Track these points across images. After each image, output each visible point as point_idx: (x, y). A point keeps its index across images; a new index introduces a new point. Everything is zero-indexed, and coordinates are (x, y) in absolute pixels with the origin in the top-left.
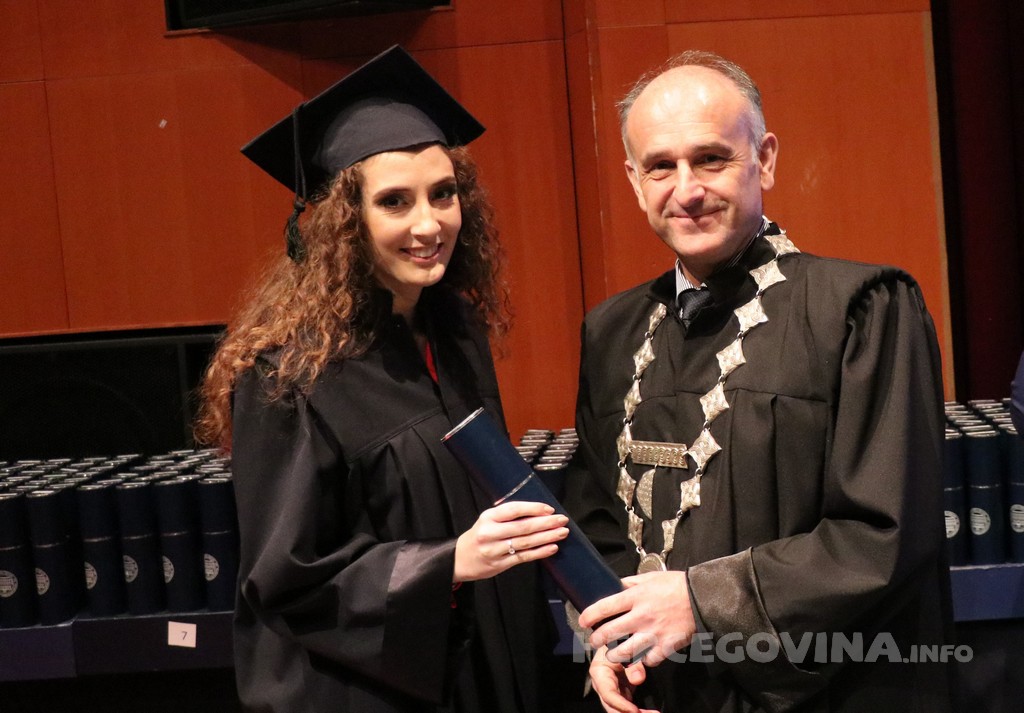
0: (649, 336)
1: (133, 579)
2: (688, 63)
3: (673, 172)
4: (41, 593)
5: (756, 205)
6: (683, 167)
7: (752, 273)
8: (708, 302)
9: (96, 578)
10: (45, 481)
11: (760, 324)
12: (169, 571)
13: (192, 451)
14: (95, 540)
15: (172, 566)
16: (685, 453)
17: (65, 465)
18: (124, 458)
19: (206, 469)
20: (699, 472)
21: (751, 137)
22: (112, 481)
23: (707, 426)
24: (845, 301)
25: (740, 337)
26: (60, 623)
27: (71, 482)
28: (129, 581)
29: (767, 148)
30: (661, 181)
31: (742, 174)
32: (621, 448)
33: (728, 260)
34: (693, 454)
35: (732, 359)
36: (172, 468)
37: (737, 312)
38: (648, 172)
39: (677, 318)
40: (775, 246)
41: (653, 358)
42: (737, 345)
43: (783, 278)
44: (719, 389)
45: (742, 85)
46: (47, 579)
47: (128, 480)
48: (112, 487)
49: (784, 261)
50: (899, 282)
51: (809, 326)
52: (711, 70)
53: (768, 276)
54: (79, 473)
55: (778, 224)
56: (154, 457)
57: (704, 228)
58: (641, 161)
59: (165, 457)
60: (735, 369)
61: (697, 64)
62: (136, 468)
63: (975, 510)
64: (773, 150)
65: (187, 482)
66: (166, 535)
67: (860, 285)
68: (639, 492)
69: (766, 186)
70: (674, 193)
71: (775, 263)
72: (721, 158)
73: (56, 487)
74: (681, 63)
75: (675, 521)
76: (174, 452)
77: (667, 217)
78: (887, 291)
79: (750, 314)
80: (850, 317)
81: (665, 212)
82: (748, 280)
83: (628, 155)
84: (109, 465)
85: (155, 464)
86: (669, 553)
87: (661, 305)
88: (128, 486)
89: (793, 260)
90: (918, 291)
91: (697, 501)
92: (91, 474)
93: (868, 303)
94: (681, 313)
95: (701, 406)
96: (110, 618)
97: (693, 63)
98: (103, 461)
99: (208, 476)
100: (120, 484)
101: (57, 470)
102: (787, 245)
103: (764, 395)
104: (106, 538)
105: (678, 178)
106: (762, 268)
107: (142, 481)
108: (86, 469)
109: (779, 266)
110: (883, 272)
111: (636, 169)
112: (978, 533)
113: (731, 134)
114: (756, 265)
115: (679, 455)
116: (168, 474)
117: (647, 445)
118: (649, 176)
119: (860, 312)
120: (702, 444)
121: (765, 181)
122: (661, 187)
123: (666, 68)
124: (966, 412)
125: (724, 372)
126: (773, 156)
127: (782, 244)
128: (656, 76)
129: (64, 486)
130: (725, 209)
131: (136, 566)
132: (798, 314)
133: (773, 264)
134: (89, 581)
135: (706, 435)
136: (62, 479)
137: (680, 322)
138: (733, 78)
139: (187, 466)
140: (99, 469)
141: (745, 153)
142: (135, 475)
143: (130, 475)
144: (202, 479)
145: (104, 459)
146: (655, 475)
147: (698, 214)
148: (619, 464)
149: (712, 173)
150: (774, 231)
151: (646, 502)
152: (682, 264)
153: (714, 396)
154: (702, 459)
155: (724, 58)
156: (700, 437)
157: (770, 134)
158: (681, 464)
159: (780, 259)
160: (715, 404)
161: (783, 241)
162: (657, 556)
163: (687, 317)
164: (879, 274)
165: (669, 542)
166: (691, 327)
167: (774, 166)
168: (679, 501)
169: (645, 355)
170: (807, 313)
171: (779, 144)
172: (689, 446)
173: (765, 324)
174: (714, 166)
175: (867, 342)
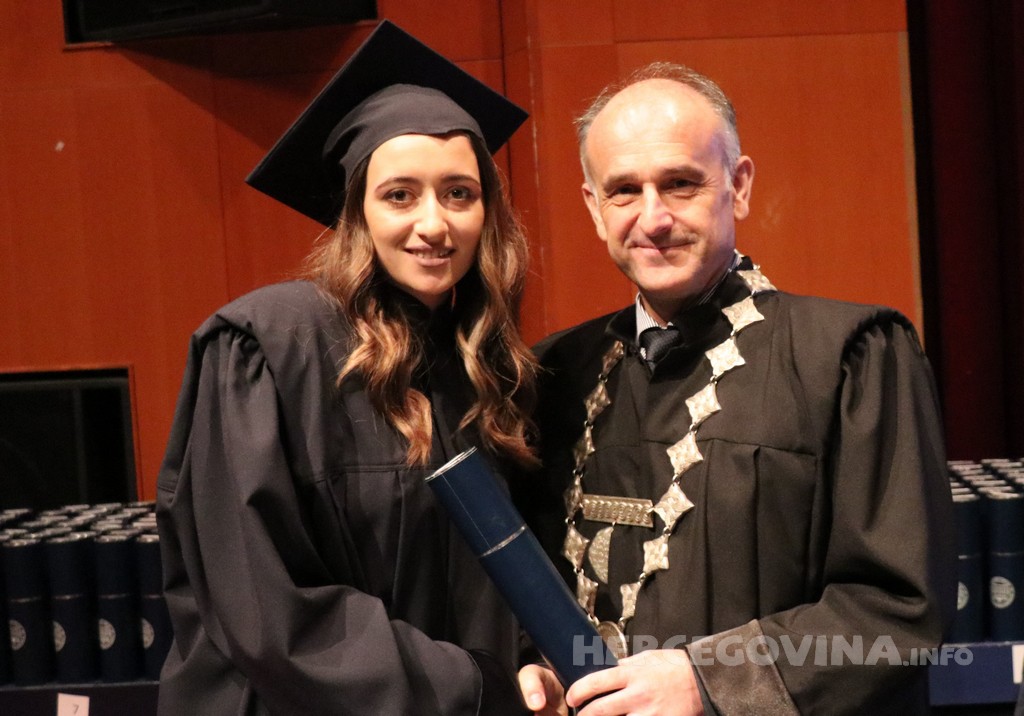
0: (603, 378)
2: (656, 77)
3: (637, 197)
5: (729, 237)
6: (650, 192)
8: (678, 341)
11: (736, 368)
12: (60, 638)
13: (87, 506)
15: (63, 633)
16: (650, 511)
18: (12, 513)
19: (103, 526)
20: (667, 532)
21: (725, 160)
23: (676, 481)
24: (839, 344)
25: (713, 381)
29: (743, 173)
30: (625, 208)
31: (715, 202)
32: (570, 503)
34: (659, 510)
36: (65, 524)
37: (709, 354)
38: (610, 197)
39: (639, 358)
40: (749, 282)
41: (609, 402)
42: (709, 391)
43: (761, 317)
44: (690, 439)
45: (715, 101)
47: (16, 537)
50: (894, 324)
51: (796, 370)
52: (682, 85)
53: (743, 314)
55: (752, 259)
56: (45, 512)
57: (672, 260)
58: (603, 185)
59: (57, 512)
60: (709, 417)
61: (666, 77)
62: (26, 524)
64: (749, 175)
65: (82, 541)
66: (57, 598)
67: (856, 326)
68: (592, 552)
69: (740, 216)
70: (639, 221)
71: (751, 301)
72: (692, 184)
74: (648, 76)
75: (638, 585)
76: (68, 507)
77: (630, 247)
78: (882, 335)
79: (724, 357)
80: (845, 362)
81: (628, 242)
83: (587, 178)
85: (46, 520)
86: (628, 620)
87: (618, 343)
88: (16, 543)
89: (770, 298)
90: (915, 334)
91: (664, 563)
93: (865, 348)
94: (643, 352)
95: (668, 458)
97: (661, 76)
99: (105, 533)
100: (8, 541)
102: (762, 281)
103: (746, 446)
105: (643, 204)
106: (736, 306)
107: (30, 538)
109: (757, 305)
110: (879, 313)
111: (595, 192)
113: (704, 156)
114: (729, 303)
115: (643, 512)
117: (604, 500)
118: (610, 201)
120: (671, 501)
121: (739, 209)
122: (622, 215)
123: (630, 81)
125: (696, 420)
126: (748, 181)
127: (757, 280)
128: (618, 90)
130: (694, 242)
131: (23, 632)
132: (781, 355)
133: (749, 301)
135: (675, 490)
137: (643, 363)
138: (706, 94)
141: (719, 179)
142: (24, 531)
143: (18, 531)
144: (98, 537)
146: (612, 534)
147: (665, 245)
148: (567, 521)
149: (682, 201)
150: (747, 265)
151: (600, 564)
152: (643, 299)
153: (685, 447)
154: (672, 517)
155: (696, 70)
156: (669, 492)
157: (745, 158)
158: (645, 522)
159: (756, 297)
160: (686, 456)
161: (757, 277)
162: (615, 625)
163: (650, 358)
164: (874, 314)
165: (629, 609)
166: (656, 369)
167: (749, 193)
168: (642, 563)
169: (598, 399)
170: (793, 357)
171: (756, 168)
172: (655, 502)
173: (742, 366)
174: (683, 192)
175: (863, 390)
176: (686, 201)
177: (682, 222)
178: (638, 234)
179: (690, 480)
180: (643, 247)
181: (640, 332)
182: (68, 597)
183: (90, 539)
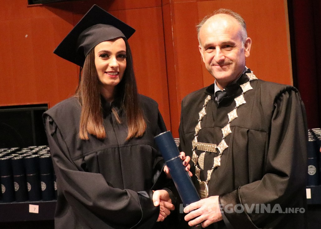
0: (204, 106)
1: (17, 190)
2: (221, 13)
3: (214, 50)
5: (243, 62)
6: (218, 49)
7: (241, 86)
8: (226, 95)
9: (5, 189)
11: (243, 104)
12: (29, 187)
13: (36, 146)
14: (5, 177)
16: (216, 147)
18: (13, 149)
19: (41, 153)
20: (220, 154)
21: (242, 39)
22: (10, 157)
23: (224, 139)
24: (273, 97)
25: (236, 108)
28: (16, 190)
29: (248, 43)
30: (210, 53)
31: (238, 52)
32: (193, 145)
33: (233, 81)
34: (218, 147)
35: (233, 115)
36: (30, 152)
37: (235, 99)
38: (206, 50)
40: (249, 77)
41: (206, 114)
42: (235, 111)
43: (252, 88)
44: (228, 126)
45: (239, 21)
47: (15, 156)
48: (10, 159)
49: (252, 82)
50: (292, 91)
51: (261, 105)
52: (229, 16)
53: (246, 87)
56: (23, 149)
57: (224, 70)
58: (204, 46)
59: (27, 148)
60: (234, 119)
61: (224, 13)
62: (18, 152)
64: (250, 43)
65: (35, 158)
66: (28, 175)
67: (279, 92)
68: (199, 159)
69: (247, 56)
70: (214, 58)
72: (231, 46)
75: (212, 171)
76: (30, 147)
77: (212, 66)
78: (288, 94)
79: (240, 100)
80: (276, 103)
81: (211, 64)
82: (239, 89)
83: (200, 44)
84: (9, 151)
85: (24, 151)
87: (209, 96)
88: (16, 158)
89: (255, 82)
91: (219, 164)
92: (3, 154)
93: (282, 98)
94: (216, 99)
95: (222, 131)
96: (10, 203)
98: (6, 150)
99: (42, 155)
100: (13, 158)
102: (253, 77)
103: (245, 129)
104: (8, 176)
105: (216, 52)
106: (244, 84)
107: (20, 157)
109: (250, 84)
110: (287, 87)
111: (202, 48)
113: (235, 38)
114: (242, 84)
115: (214, 148)
116: (28, 154)
117: (203, 144)
118: (206, 51)
119: (278, 101)
120: (222, 145)
122: (210, 55)
123: (213, 14)
125: (230, 120)
126: (249, 45)
127: (252, 76)
128: (210, 17)
130: (231, 64)
131: (18, 186)
132: (257, 100)
133: (248, 83)
134: (3, 190)
135: (223, 142)
137: (216, 102)
139: (35, 152)
140: (6, 152)
141: (240, 45)
142: (18, 154)
143: (16, 155)
144: (40, 156)
145: (7, 149)
146: (205, 154)
147: (222, 65)
148: (192, 150)
149: (228, 51)
150: (249, 71)
151: (201, 163)
152: (217, 82)
153: (227, 128)
154: (222, 150)
156: (221, 142)
157: (249, 38)
158: (214, 151)
160: (227, 131)
162: (205, 182)
163: (218, 100)
164: (286, 88)
165: (209, 178)
167: (250, 49)
168: (213, 164)
169: (203, 113)
170: (260, 101)
171: (252, 42)
172: (217, 145)
173: (245, 104)
174: (229, 49)
175: (281, 112)
176: (229, 52)
177: (228, 58)
178: (214, 62)
179: (227, 139)
180: (216, 65)
181: (215, 92)
182: (31, 175)
183: (38, 157)
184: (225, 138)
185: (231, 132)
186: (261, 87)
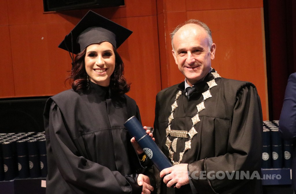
0: (176, 100)
3: (186, 54)
4: (5, 171)
5: (209, 64)
6: (189, 53)
7: (208, 83)
8: (195, 91)
10: (7, 140)
11: (209, 98)
12: (42, 166)
14: (21, 157)
15: (43, 164)
16: (187, 133)
17: (13, 135)
18: (30, 133)
20: (191, 139)
21: (208, 44)
22: (26, 140)
23: (193, 126)
24: (236, 92)
25: (204, 101)
26: (11, 180)
27: (15, 140)
29: (213, 48)
30: (183, 57)
31: (206, 56)
32: (167, 132)
34: (189, 134)
35: (201, 107)
36: (44, 136)
37: (203, 94)
38: (179, 54)
39: (185, 95)
40: (214, 75)
41: (177, 106)
42: (203, 103)
43: (216, 85)
44: (197, 116)
45: (206, 30)
46: (7, 167)
47: (31, 139)
48: (26, 141)
50: (251, 86)
51: (225, 98)
52: (198, 25)
53: (212, 84)
54: (17, 137)
55: (215, 69)
56: (39, 133)
58: (177, 51)
59: (42, 133)
60: (202, 110)
62: (33, 136)
63: (274, 152)
64: (215, 48)
66: (41, 155)
67: (240, 87)
68: (172, 144)
69: (212, 59)
70: (186, 60)
72: (200, 51)
73: (10, 141)
74: (189, 23)
75: (183, 153)
78: (247, 89)
79: (207, 95)
80: (237, 96)
81: (184, 66)
82: (206, 86)
83: (173, 48)
84: (26, 135)
85: (39, 135)
86: (181, 162)
87: (180, 91)
88: (31, 141)
89: (219, 80)
90: (256, 89)
91: (190, 147)
92: (20, 138)
93: (242, 92)
94: (186, 94)
95: (192, 120)
96: (25, 179)
97: (192, 23)
100: (29, 140)
101: (11, 136)
102: (217, 75)
103: (212, 118)
104: (24, 156)
105: (187, 56)
107: (35, 140)
108: (19, 136)
110: (246, 83)
112: (274, 159)
113: (203, 44)
115: (185, 134)
116: (42, 138)
117: (175, 131)
118: (179, 55)
120: (192, 131)
124: (272, 124)
125: (199, 111)
126: (214, 50)
127: (216, 75)
128: (182, 26)
129: (13, 141)
130: (201, 65)
131: (33, 164)
132: (221, 95)
133: (214, 80)
135: (193, 128)
136: (12, 139)
140: (23, 136)
141: (207, 49)
142: (33, 138)
143: (32, 138)
145: (24, 133)
146: (177, 140)
148: (166, 136)
150: (214, 71)
151: (174, 147)
153: (196, 118)
154: (192, 135)
155: (201, 22)
156: (191, 129)
157: (214, 44)
158: (186, 137)
159: (215, 79)
160: (196, 120)
161: (216, 74)
163: (188, 95)
164: (245, 84)
166: (190, 98)
167: (215, 53)
168: (185, 147)
169: (175, 105)
170: (224, 95)
172: (188, 131)
173: (211, 97)
174: (198, 53)
175: (242, 103)
177: (197, 60)
179: (196, 126)
181: (185, 88)
182: (44, 155)
184: (195, 126)
185: (199, 120)
186: (224, 83)
